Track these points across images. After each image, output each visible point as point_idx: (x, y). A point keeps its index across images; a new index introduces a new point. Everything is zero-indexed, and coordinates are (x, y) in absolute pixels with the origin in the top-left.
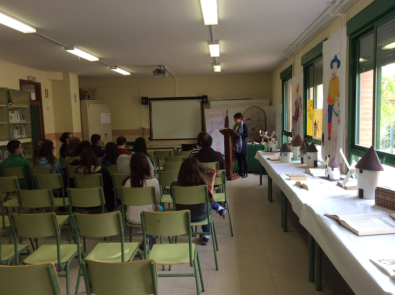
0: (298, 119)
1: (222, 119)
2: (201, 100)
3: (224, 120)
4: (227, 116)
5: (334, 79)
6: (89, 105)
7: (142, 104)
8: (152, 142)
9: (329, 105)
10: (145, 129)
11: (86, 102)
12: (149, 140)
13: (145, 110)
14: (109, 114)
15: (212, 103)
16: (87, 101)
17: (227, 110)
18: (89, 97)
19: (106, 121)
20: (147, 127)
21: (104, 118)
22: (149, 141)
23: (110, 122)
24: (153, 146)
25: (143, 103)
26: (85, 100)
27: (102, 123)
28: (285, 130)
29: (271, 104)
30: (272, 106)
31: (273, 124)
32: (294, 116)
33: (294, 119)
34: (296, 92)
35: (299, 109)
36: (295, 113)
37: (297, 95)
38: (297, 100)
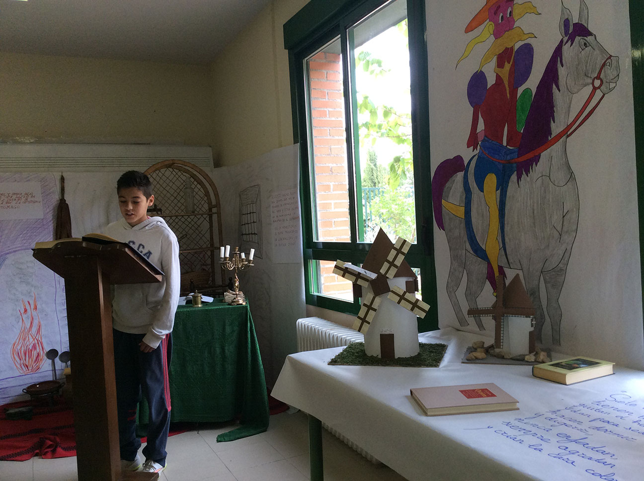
0: (537, 159)
1: (41, 212)
3: (50, 215)
4: (62, 201)
17: (62, 179)
28: (315, 240)
29: (218, 164)
30: (224, 168)
31: (241, 225)
32: (468, 154)
33: (460, 175)
34: (469, 29)
35: (559, 97)
36: (481, 137)
37: (492, 37)
38: (494, 62)
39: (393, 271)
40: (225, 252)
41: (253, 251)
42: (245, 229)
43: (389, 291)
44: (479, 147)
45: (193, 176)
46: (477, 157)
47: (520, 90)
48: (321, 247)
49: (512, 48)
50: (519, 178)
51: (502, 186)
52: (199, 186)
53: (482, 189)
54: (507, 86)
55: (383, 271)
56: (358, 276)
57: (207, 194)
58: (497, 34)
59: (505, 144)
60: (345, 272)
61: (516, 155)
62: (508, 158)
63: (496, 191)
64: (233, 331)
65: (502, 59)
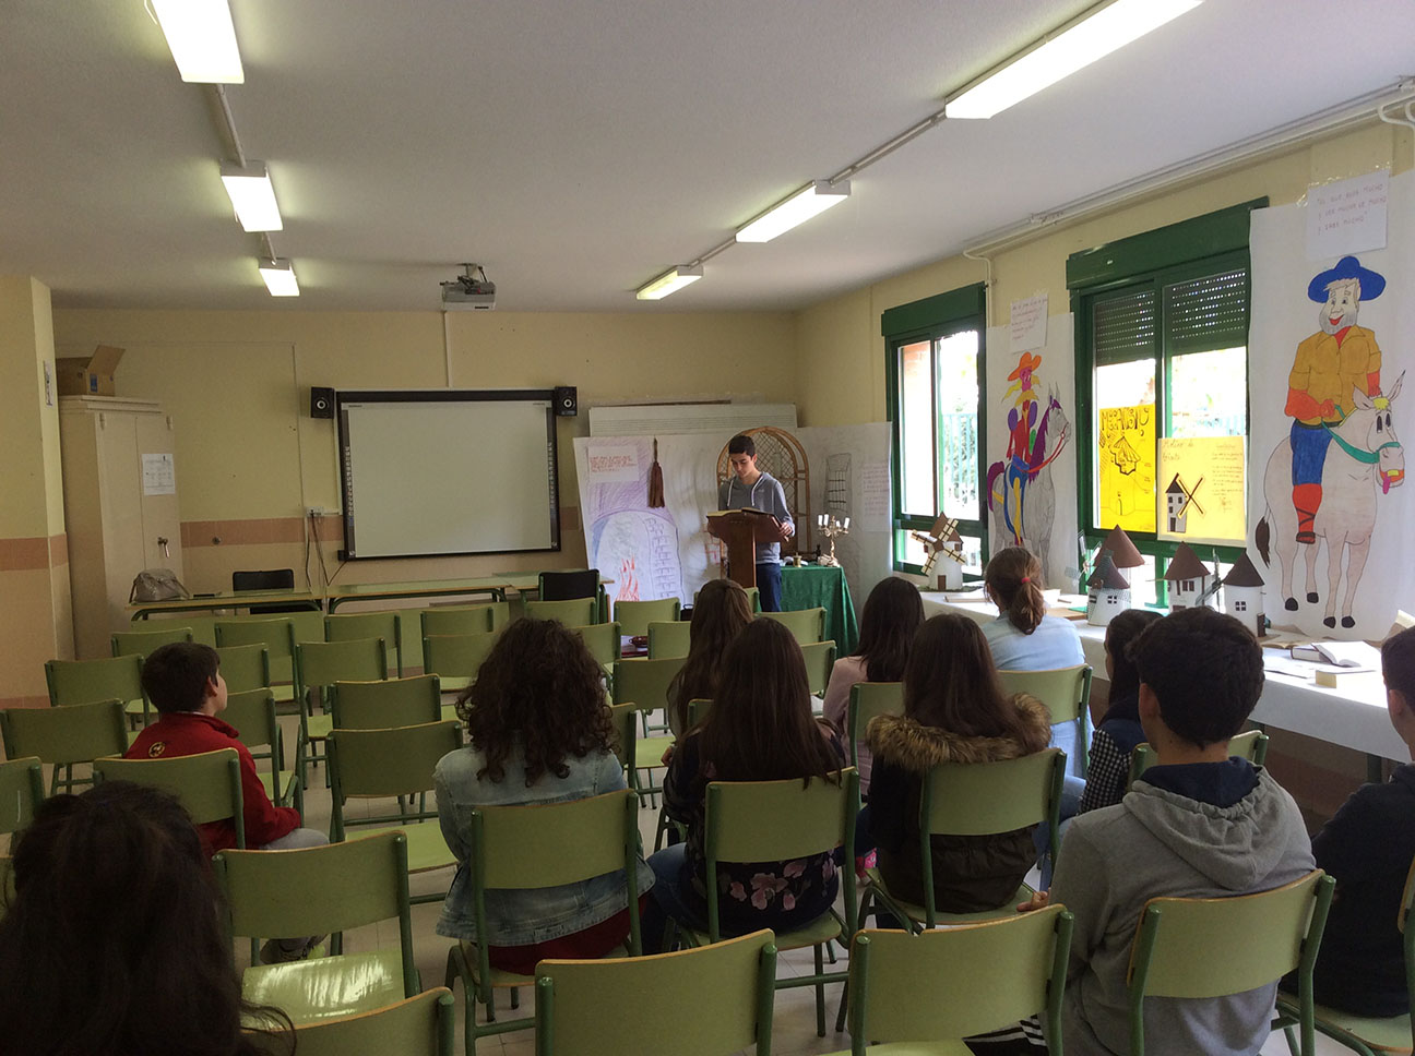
0: (1038, 472)
1: (638, 475)
2: (548, 404)
3: (645, 478)
4: (656, 464)
5: (1340, 336)
6: (105, 416)
7: (312, 416)
8: (349, 567)
9: (1297, 424)
10: (323, 518)
11: (90, 405)
12: (339, 559)
13: (321, 437)
14: (169, 457)
15: (595, 415)
16: (89, 402)
17: (656, 442)
18: (94, 383)
19: (160, 485)
20: (330, 508)
21: (153, 474)
22: (337, 564)
23: (171, 490)
24: (355, 586)
25: (315, 413)
26: (84, 397)
27: (147, 492)
28: (903, 512)
29: (801, 422)
30: (809, 429)
31: (828, 491)
32: (1007, 462)
33: (1002, 474)
34: (1010, 379)
35: (1047, 438)
36: (1013, 452)
37: (1021, 391)
38: (1021, 406)
39: (947, 537)
40: (823, 520)
41: (847, 520)
42: (832, 496)
43: (943, 548)
44: (1012, 459)
45: (780, 440)
46: (1011, 465)
47: (1031, 429)
48: (909, 518)
49: (1029, 401)
50: (1030, 482)
51: (1022, 486)
52: (785, 450)
53: (1013, 487)
54: (1026, 424)
55: (940, 537)
56: (925, 540)
57: (793, 458)
58: (1023, 389)
59: (1024, 460)
60: (918, 537)
61: (1029, 468)
62: (1025, 469)
63: (1020, 489)
64: (828, 589)
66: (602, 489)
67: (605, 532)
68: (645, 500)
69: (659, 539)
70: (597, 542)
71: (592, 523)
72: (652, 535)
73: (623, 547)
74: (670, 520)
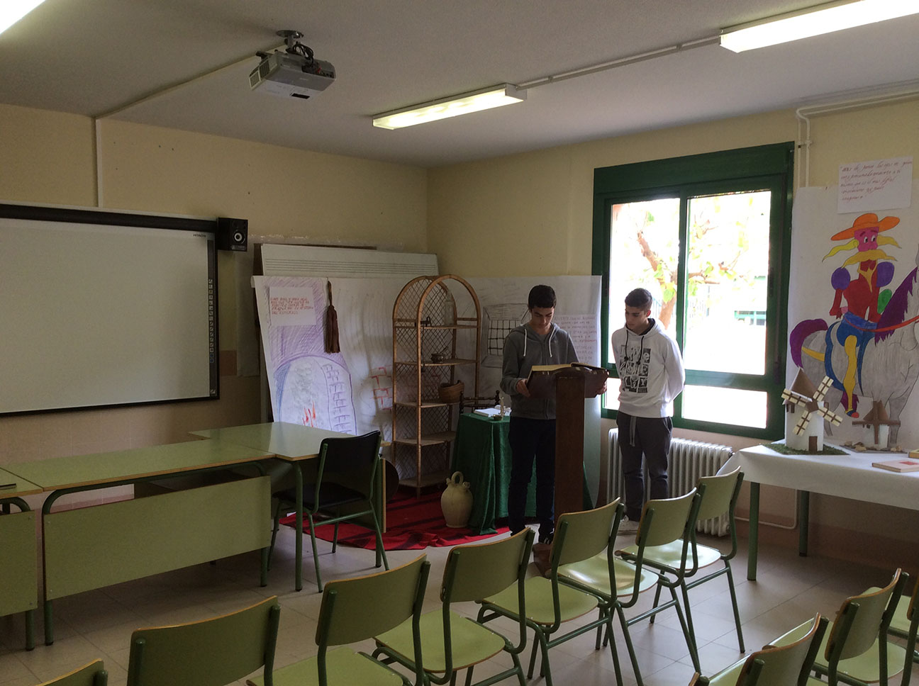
0: (892, 332)
1: (313, 319)
2: (208, 236)
3: (320, 323)
4: (330, 307)
15: (266, 253)
17: (329, 285)
29: (441, 272)
31: (488, 338)
34: (835, 238)
35: (911, 299)
36: (843, 311)
37: (858, 251)
38: (857, 265)
39: (821, 396)
42: (497, 343)
43: (818, 409)
44: (842, 317)
46: (840, 323)
47: (882, 289)
49: (875, 261)
50: (877, 341)
51: (862, 344)
53: (843, 344)
54: (870, 284)
55: (815, 397)
58: (862, 248)
59: (866, 318)
61: (875, 327)
62: (869, 328)
63: (857, 346)
65: (865, 266)
66: (283, 332)
67: (287, 380)
68: (321, 344)
69: (335, 385)
70: (280, 391)
71: (275, 369)
72: (330, 382)
73: (304, 396)
74: (344, 365)
